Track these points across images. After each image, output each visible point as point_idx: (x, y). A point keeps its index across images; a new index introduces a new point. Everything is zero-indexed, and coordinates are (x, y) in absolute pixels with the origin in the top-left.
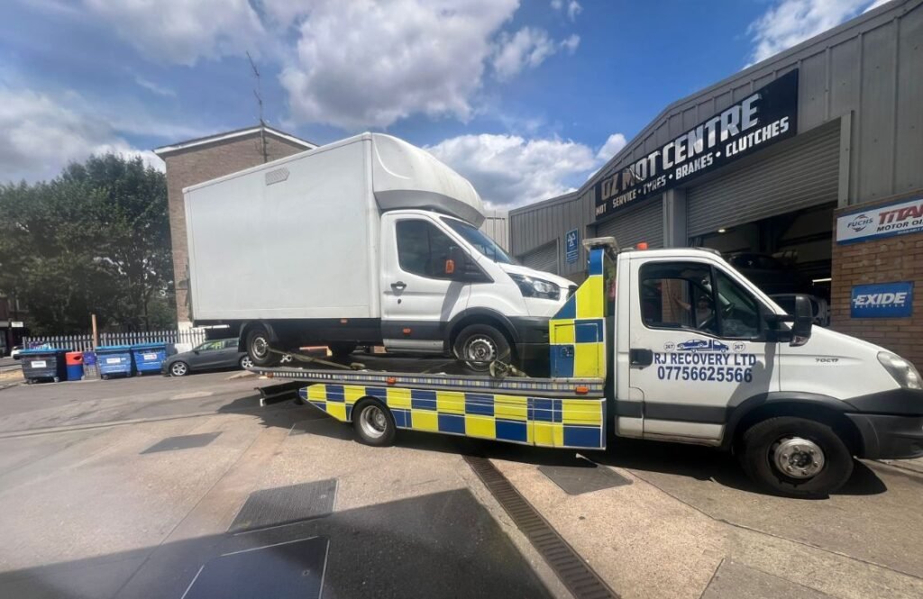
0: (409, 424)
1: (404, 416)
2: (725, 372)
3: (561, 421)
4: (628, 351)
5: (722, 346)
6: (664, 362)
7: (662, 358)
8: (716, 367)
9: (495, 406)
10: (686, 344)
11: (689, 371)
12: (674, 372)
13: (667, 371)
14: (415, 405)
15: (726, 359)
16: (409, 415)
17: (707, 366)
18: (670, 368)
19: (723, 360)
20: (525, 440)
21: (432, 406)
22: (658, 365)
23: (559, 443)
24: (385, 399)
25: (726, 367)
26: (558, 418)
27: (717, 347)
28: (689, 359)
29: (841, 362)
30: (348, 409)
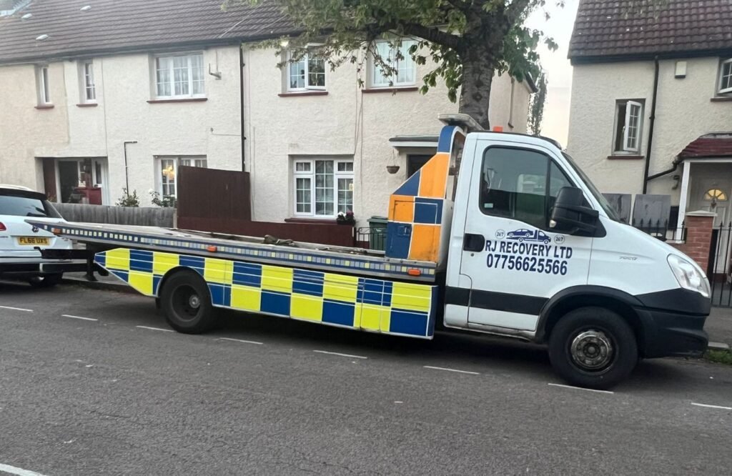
0: (228, 303)
1: (223, 293)
2: (544, 263)
3: (389, 305)
4: (462, 236)
5: (546, 238)
6: (493, 250)
7: (492, 246)
8: (538, 258)
9: (325, 285)
10: (515, 233)
11: (514, 260)
12: (502, 260)
13: (495, 259)
14: (238, 279)
15: (548, 250)
16: (228, 291)
17: (530, 256)
18: (498, 256)
19: (545, 251)
20: (352, 325)
21: (256, 282)
22: (488, 252)
23: (385, 329)
24: (202, 271)
25: (546, 259)
26: (387, 302)
27: (542, 238)
28: (516, 248)
29: (639, 261)
30: (155, 280)
